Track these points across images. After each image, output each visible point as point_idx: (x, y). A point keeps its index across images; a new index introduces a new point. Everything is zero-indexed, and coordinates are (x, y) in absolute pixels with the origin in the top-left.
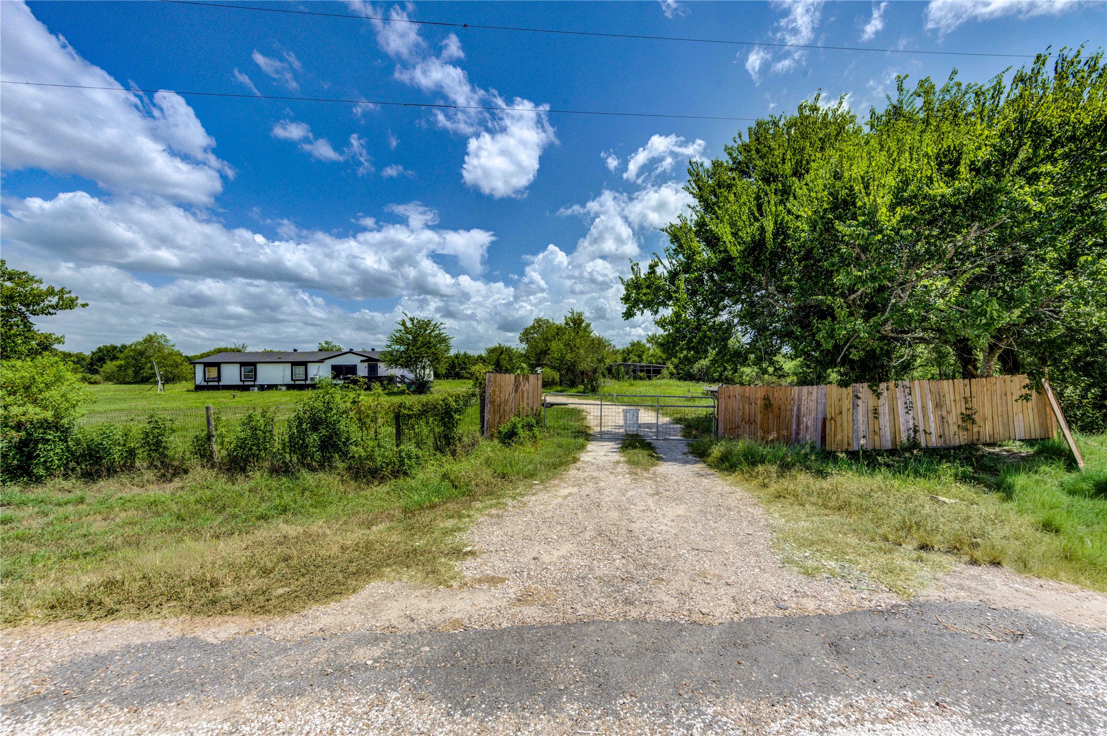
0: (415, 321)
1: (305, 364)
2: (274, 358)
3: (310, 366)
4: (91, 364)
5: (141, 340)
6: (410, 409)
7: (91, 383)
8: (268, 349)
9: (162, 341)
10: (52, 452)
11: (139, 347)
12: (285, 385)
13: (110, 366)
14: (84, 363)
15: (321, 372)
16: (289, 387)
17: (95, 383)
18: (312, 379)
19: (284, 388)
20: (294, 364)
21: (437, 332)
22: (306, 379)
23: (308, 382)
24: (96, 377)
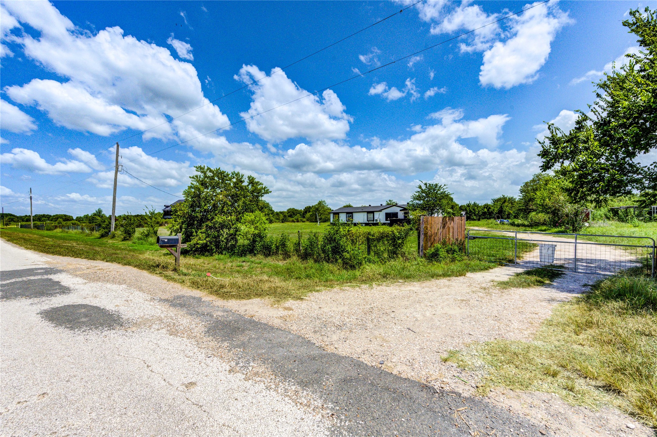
0: (428, 185)
1: (373, 212)
2: (361, 210)
3: (375, 213)
4: (303, 214)
5: (317, 203)
6: (373, 236)
7: (303, 222)
8: (364, 205)
9: (324, 204)
10: (258, 245)
11: (317, 207)
12: (365, 223)
13: (308, 215)
14: (301, 214)
15: (380, 217)
16: (367, 224)
17: (304, 222)
18: (376, 220)
19: (364, 225)
20: (368, 212)
21: (441, 191)
22: (373, 221)
23: (375, 222)
24: (305, 220)
